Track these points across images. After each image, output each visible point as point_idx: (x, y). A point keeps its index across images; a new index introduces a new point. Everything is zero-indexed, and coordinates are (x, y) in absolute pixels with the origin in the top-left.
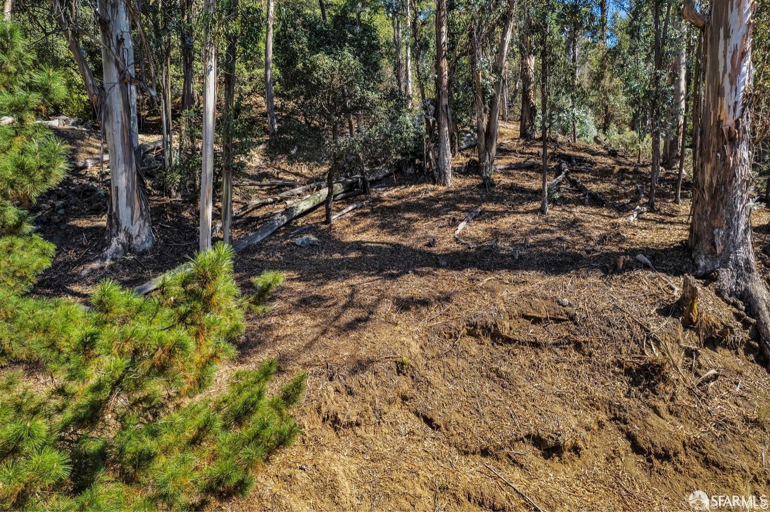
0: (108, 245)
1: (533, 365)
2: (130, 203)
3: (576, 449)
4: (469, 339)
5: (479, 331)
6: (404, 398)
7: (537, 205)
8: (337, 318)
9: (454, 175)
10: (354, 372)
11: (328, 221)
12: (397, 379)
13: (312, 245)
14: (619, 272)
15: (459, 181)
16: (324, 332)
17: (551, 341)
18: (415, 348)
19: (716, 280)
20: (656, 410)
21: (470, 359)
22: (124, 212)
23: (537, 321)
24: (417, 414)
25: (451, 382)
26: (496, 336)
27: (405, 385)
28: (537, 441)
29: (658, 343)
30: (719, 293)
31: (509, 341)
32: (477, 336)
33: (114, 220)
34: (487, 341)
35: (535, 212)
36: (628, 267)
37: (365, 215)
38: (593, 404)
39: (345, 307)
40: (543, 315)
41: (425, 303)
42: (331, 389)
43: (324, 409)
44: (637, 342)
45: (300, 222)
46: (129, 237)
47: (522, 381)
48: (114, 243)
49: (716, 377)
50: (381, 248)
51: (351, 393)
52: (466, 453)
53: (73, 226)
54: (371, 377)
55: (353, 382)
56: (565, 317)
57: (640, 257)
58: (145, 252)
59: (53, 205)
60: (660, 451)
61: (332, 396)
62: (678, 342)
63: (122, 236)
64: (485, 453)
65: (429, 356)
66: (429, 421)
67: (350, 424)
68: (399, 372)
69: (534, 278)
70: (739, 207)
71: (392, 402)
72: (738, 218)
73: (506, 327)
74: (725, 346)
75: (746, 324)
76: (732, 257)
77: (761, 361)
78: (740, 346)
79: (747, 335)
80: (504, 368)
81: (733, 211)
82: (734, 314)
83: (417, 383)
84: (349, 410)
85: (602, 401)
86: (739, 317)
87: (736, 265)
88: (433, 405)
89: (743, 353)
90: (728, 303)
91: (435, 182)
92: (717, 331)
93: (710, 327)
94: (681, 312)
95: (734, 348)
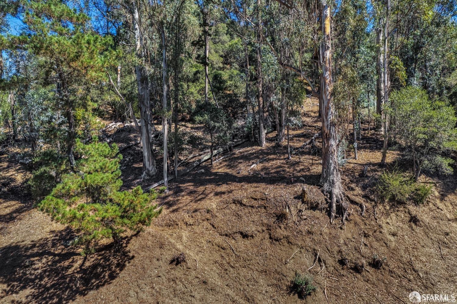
0: (142, 174)
1: (249, 213)
2: (149, 160)
3: (252, 236)
4: (233, 204)
5: (236, 202)
6: (208, 220)
7: (286, 156)
8: (197, 197)
9: (267, 142)
10: (194, 212)
11: (212, 164)
12: (206, 214)
13: (202, 173)
14: (292, 184)
15: (268, 144)
16: (191, 201)
17: (257, 206)
18: (214, 206)
19: (322, 187)
20: (280, 227)
21: (231, 210)
22: (147, 164)
23: (256, 199)
24: (210, 224)
25: (223, 216)
26: (241, 204)
27: (208, 216)
28: (241, 233)
29: (289, 208)
30: (323, 191)
31: (245, 205)
32: (236, 204)
33: (144, 165)
34: (238, 205)
35: (284, 159)
36: (296, 182)
37: (226, 161)
38: (263, 224)
39: (202, 194)
40: (258, 197)
41: (224, 193)
42: (187, 216)
43: (184, 221)
44: (283, 207)
45: (204, 164)
46: (149, 171)
47: (244, 217)
48: (144, 173)
49: (305, 219)
50: (222, 174)
51: (192, 217)
52: (221, 235)
53: (134, 167)
54: (198, 213)
55: (193, 215)
56: (265, 198)
57: (301, 178)
58: (153, 176)
59: (129, 159)
60: (276, 238)
61: (187, 217)
62: (297, 207)
63: (146, 171)
64: (226, 235)
65: (218, 208)
66: (213, 226)
67: (190, 225)
68: (208, 213)
69: (263, 185)
70: (331, 161)
71: (203, 220)
72: (331, 165)
73: (245, 201)
74: (318, 210)
75: (327, 202)
76: (328, 179)
77: (330, 215)
78: (324, 210)
79: (326, 206)
80: (240, 213)
81: (329, 163)
82: (325, 199)
83: (212, 216)
84: (191, 221)
85: (266, 224)
86: (326, 200)
87: (329, 182)
88: (216, 222)
89: (324, 212)
90: (325, 195)
91: (259, 145)
92: (314, 204)
93: (311, 203)
94: (302, 198)
95: (321, 210)
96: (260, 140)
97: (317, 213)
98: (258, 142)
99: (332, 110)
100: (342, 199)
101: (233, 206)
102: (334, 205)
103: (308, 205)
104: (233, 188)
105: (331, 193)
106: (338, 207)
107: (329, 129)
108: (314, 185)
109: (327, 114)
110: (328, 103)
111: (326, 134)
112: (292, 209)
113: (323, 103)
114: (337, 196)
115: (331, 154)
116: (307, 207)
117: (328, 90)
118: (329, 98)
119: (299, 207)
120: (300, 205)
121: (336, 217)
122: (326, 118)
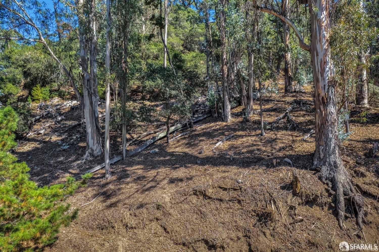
0: (85, 154)
1: (217, 209)
3: (223, 247)
4: (193, 196)
5: (198, 193)
6: (157, 219)
7: (259, 132)
8: (145, 185)
9: (232, 117)
10: (138, 208)
11: (167, 142)
12: (156, 211)
13: (156, 153)
14: (274, 167)
15: (234, 120)
16: (137, 192)
17: (227, 199)
18: (167, 199)
19: (319, 171)
20: (264, 234)
21: (191, 205)
23: (225, 189)
24: (161, 226)
25: (180, 214)
26: (205, 196)
27: (159, 214)
28: (206, 242)
29: (275, 203)
30: (320, 178)
31: (210, 198)
32: (197, 195)
34: (201, 197)
35: (257, 135)
36: (279, 164)
37: (185, 138)
38: (237, 228)
39: (152, 181)
40: (229, 187)
41: (181, 180)
42: (128, 214)
43: (124, 221)
44: (265, 201)
45: (159, 142)
46: (93, 150)
47: (210, 215)
48: (87, 153)
49: (302, 220)
50: (179, 155)
51: (135, 216)
52: (177, 244)
53: (79, 146)
54: (145, 210)
55: (137, 212)
56: (238, 188)
57: (286, 159)
58: (98, 156)
59: (77, 137)
61: (128, 216)
62: (286, 202)
63: (90, 150)
64: (184, 244)
65: (173, 202)
66: (165, 229)
67: (132, 228)
68: (158, 209)
69: (234, 169)
70: (331, 136)
71: (151, 221)
72: (330, 141)
73: (210, 192)
74: (317, 205)
75: (330, 195)
76: (328, 160)
77: (336, 214)
78: (325, 205)
79: (330, 200)
80: (204, 210)
81: (327, 137)
82: (326, 189)
83: (164, 214)
84: (133, 222)
85: (242, 227)
86: (327, 191)
87: (330, 164)
88: (170, 223)
89: (327, 208)
90: (324, 183)
91: (223, 121)
92: (311, 197)
93: (306, 195)
94: (292, 188)
95: (321, 206)
96: (224, 115)
97: (316, 211)
98: (221, 117)
99: (330, 65)
100: (351, 190)
101: (194, 199)
102: (342, 198)
103: (302, 199)
104: (193, 173)
105: (333, 180)
106: (347, 201)
107: (326, 90)
108: (306, 168)
109: (323, 70)
110: (325, 55)
111: (323, 97)
112: (280, 204)
113: (317, 55)
114: (343, 186)
115: (331, 125)
116: (300, 201)
117: (324, 37)
118: (325, 47)
119: (289, 202)
120: (291, 200)
121: (346, 218)
122: (322, 76)
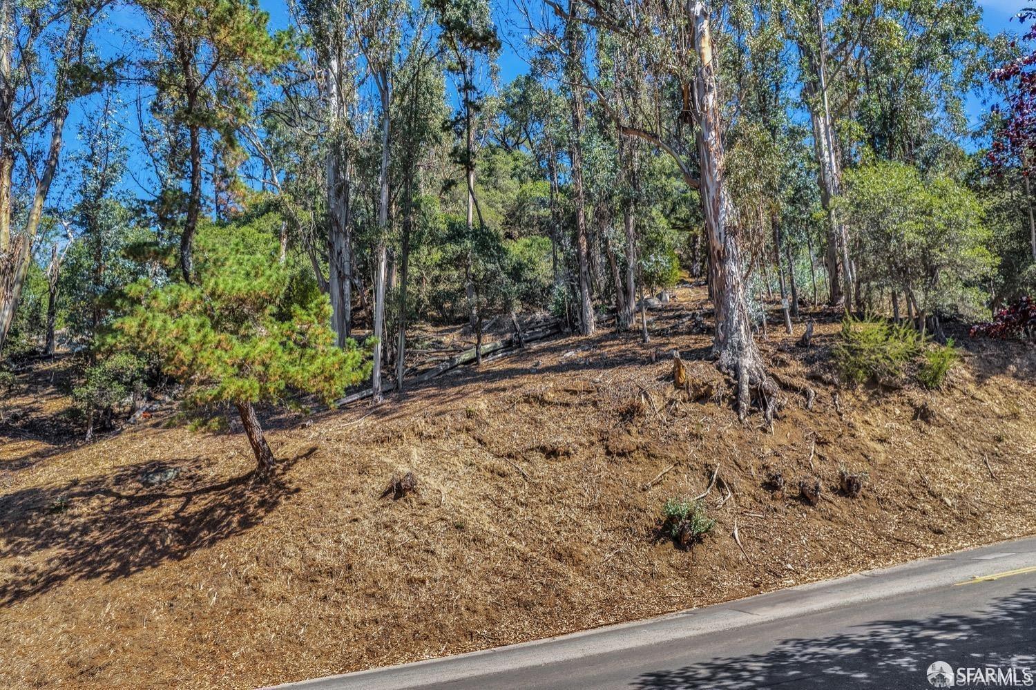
1: (561, 415)
3: (567, 454)
5: (532, 400)
6: (468, 430)
8: (444, 399)
9: (598, 329)
11: (477, 364)
12: (465, 419)
14: (653, 363)
15: (600, 332)
16: (433, 404)
17: (576, 403)
18: (483, 407)
19: (718, 359)
20: (629, 432)
21: (521, 414)
23: (574, 392)
24: (474, 437)
25: (503, 424)
26: (542, 402)
27: (470, 423)
28: (543, 449)
29: (646, 396)
30: (719, 368)
31: (549, 403)
32: (530, 403)
34: (536, 405)
35: (637, 342)
36: (660, 359)
37: (509, 357)
38: (590, 432)
39: (455, 395)
40: (580, 389)
41: (505, 390)
43: (416, 430)
44: (633, 396)
45: (461, 366)
47: (549, 423)
50: (500, 371)
51: (434, 424)
52: (498, 457)
54: (448, 418)
55: (437, 419)
56: (595, 389)
60: (620, 451)
62: (664, 395)
64: (509, 456)
65: (492, 411)
66: (480, 441)
67: (430, 437)
68: (468, 417)
69: (591, 371)
70: (732, 305)
71: (459, 430)
72: (733, 313)
73: (551, 396)
74: (713, 401)
75: (730, 385)
76: (730, 341)
77: (737, 408)
78: (723, 400)
79: (730, 392)
80: (538, 417)
81: (727, 309)
82: (725, 380)
83: (479, 423)
84: (431, 430)
85: (596, 430)
86: (727, 381)
87: (732, 347)
88: (486, 434)
89: (726, 405)
90: (724, 373)
91: (580, 334)
92: (702, 390)
93: (694, 386)
94: (673, 377)
95: (717, 401)
96: (582, 324)
97: (710, 407)
98: (578, 329)
99: (727, 204)
100: (761, 377)
101: (526, 409)
102: (746, 387)
103: (688, 393)
105: (736, 368)
106: (754, 393)
107: (723, 240)
108: (700, 359)
109: (717, 213)
110: (718, 190)
111: (718, 252)
112: (654, 398)
113: (708, 192)
114: (749, 372)
115: (731, 290)
116: (686, 395)
117: (715, 166)
118: (718, 179)
119: (668, 395)
120: (670, 391)
121: (752, 412)
122: (716, 220)
